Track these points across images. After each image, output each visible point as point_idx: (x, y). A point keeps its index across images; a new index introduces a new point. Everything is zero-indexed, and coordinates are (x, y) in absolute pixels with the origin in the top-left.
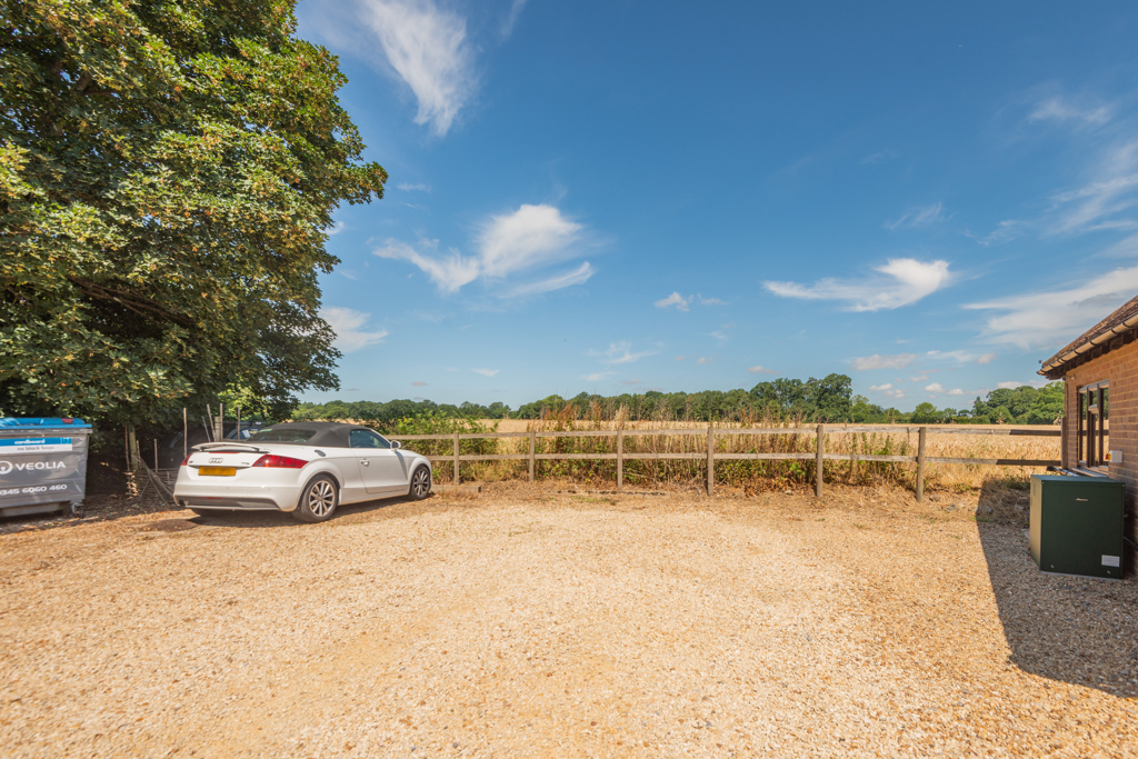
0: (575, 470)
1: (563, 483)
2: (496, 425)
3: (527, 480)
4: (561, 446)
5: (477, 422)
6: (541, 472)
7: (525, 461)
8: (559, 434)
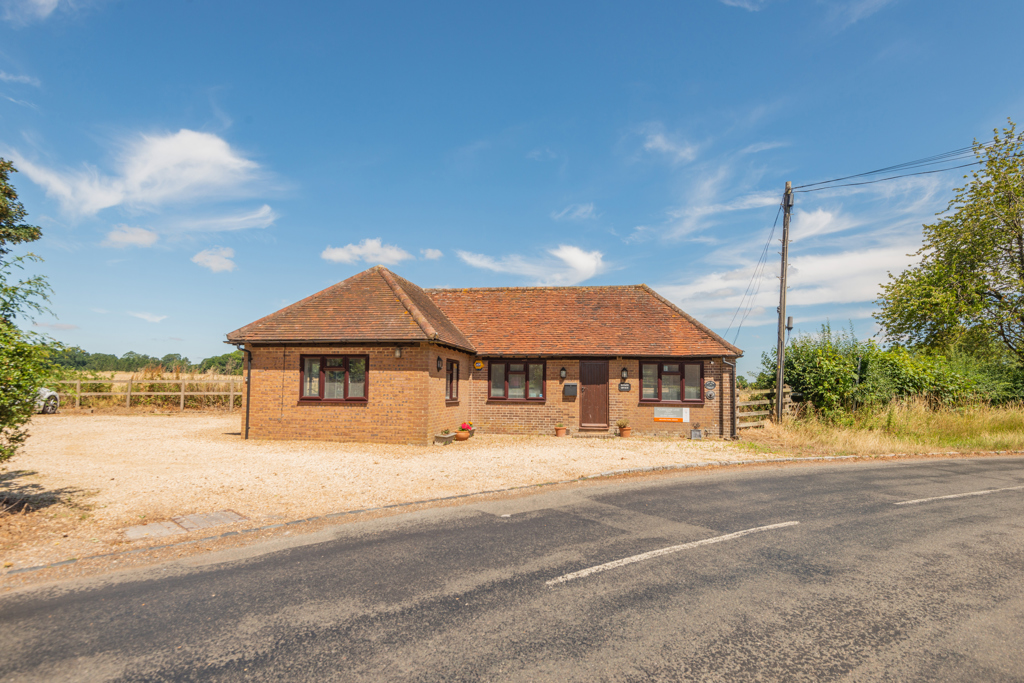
0: (159, 402)
1: (149, 408)
2: (113, 376)
3: (124, 406)
4: (152, 388)
5: (97, 374)
6: (135, 402)
7: (125, 397)
8: (152, 382)
